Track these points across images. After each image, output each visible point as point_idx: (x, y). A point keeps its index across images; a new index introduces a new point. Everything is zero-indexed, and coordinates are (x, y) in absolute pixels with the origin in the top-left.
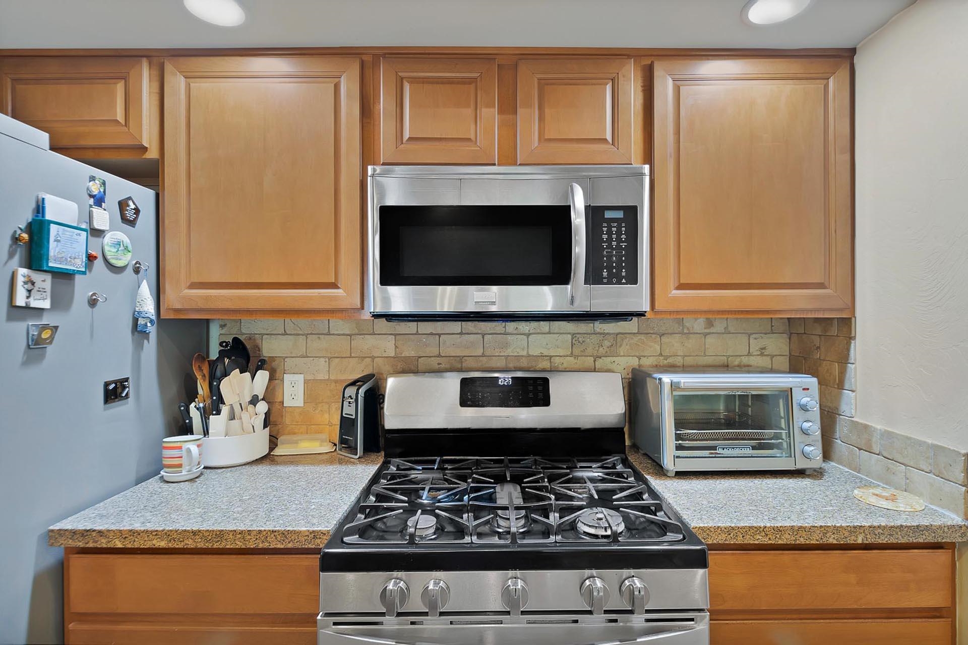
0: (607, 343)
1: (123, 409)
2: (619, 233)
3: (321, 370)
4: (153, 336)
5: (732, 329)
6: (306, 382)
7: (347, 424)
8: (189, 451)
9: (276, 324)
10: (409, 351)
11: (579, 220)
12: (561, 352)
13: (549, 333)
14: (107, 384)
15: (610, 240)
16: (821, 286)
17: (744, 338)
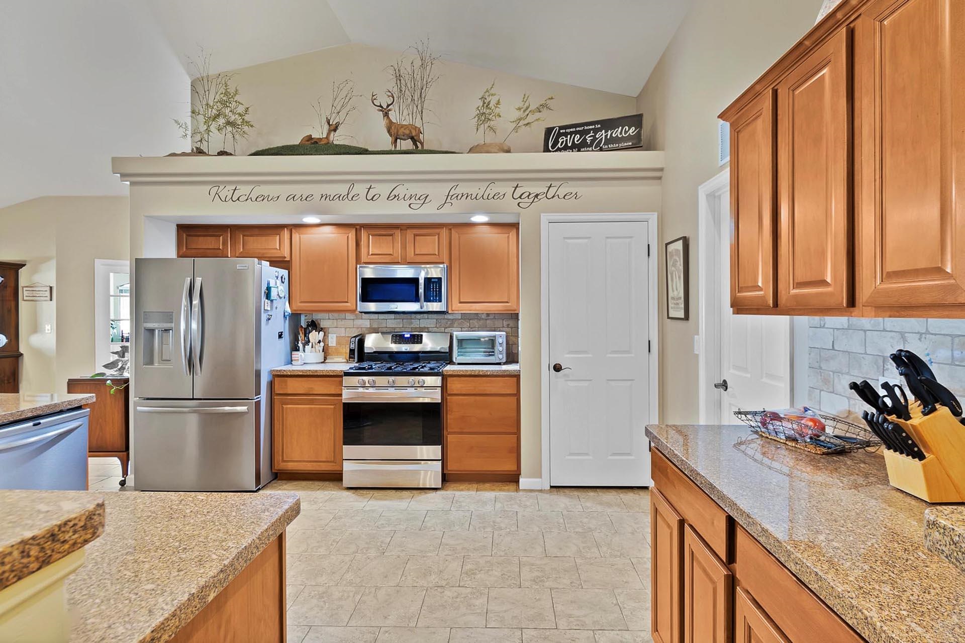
0: (449, 323)
1: (282, 340)
2: (436, 286)
3: (342, 332)
4: (288, 319)
5: (497, 318)
6: (337, 337)
7: (352, 351)
8: (301, 355)
9: (326, 315)
10: (375, 326)
11: (422, 281)
12: (432, 326)
13: (428, 319)
14: (279, 333)
15: (433, 288)
16: (507, 302)
17: (501, 321)
